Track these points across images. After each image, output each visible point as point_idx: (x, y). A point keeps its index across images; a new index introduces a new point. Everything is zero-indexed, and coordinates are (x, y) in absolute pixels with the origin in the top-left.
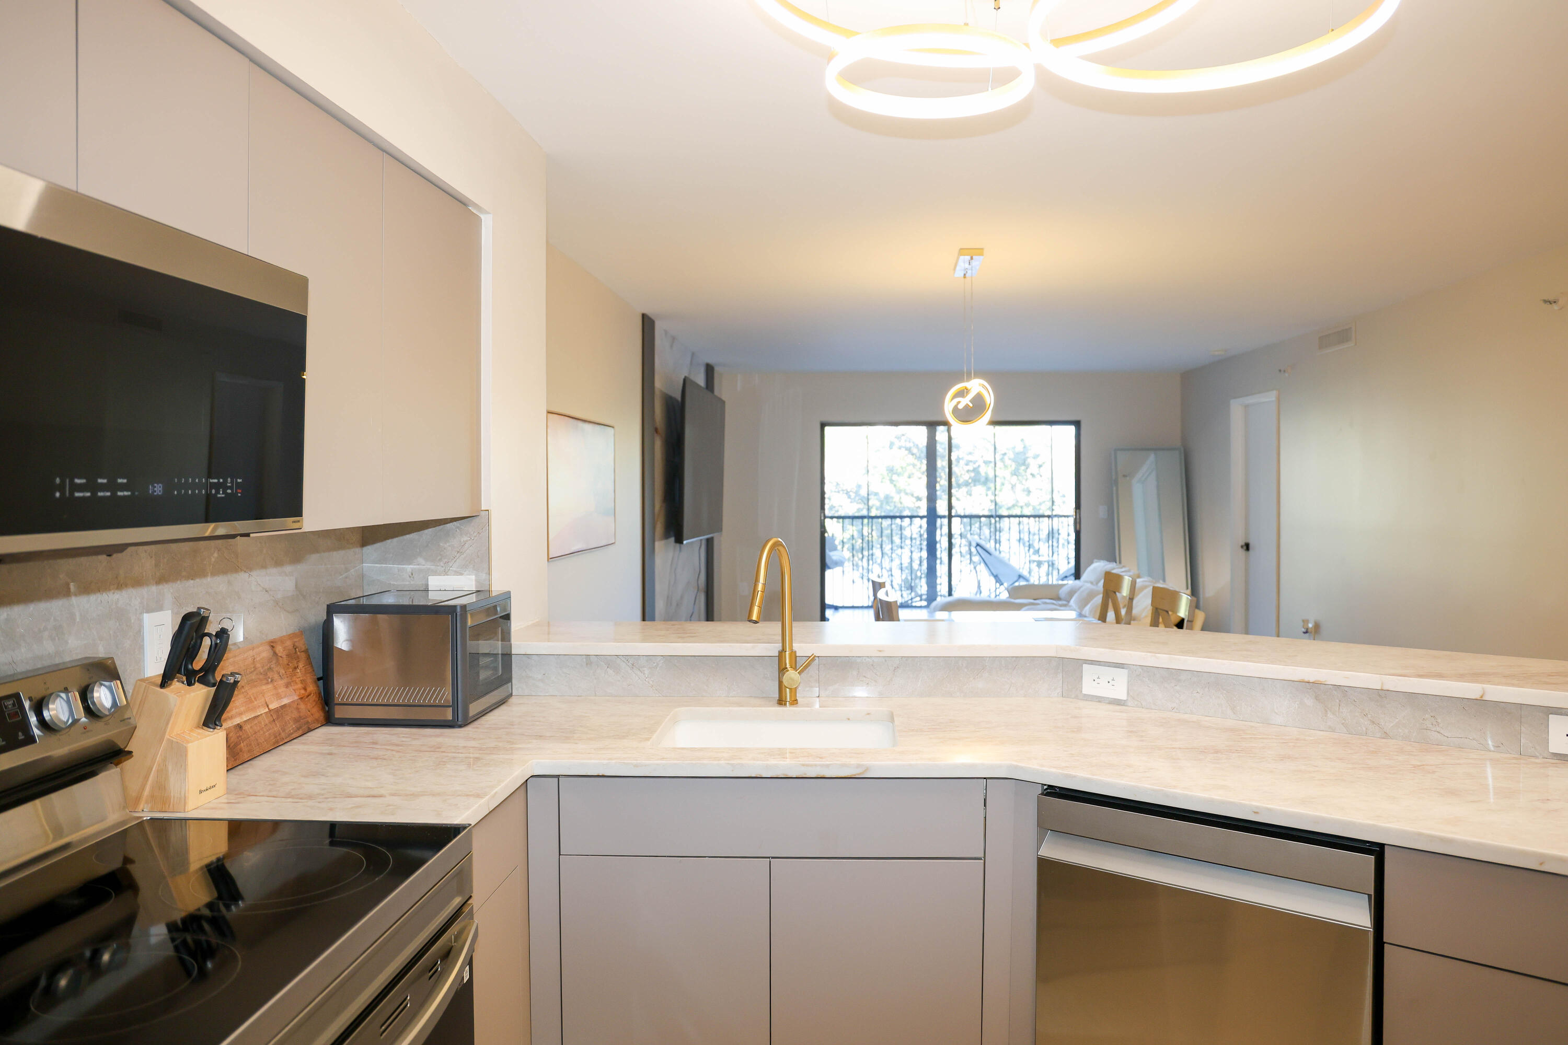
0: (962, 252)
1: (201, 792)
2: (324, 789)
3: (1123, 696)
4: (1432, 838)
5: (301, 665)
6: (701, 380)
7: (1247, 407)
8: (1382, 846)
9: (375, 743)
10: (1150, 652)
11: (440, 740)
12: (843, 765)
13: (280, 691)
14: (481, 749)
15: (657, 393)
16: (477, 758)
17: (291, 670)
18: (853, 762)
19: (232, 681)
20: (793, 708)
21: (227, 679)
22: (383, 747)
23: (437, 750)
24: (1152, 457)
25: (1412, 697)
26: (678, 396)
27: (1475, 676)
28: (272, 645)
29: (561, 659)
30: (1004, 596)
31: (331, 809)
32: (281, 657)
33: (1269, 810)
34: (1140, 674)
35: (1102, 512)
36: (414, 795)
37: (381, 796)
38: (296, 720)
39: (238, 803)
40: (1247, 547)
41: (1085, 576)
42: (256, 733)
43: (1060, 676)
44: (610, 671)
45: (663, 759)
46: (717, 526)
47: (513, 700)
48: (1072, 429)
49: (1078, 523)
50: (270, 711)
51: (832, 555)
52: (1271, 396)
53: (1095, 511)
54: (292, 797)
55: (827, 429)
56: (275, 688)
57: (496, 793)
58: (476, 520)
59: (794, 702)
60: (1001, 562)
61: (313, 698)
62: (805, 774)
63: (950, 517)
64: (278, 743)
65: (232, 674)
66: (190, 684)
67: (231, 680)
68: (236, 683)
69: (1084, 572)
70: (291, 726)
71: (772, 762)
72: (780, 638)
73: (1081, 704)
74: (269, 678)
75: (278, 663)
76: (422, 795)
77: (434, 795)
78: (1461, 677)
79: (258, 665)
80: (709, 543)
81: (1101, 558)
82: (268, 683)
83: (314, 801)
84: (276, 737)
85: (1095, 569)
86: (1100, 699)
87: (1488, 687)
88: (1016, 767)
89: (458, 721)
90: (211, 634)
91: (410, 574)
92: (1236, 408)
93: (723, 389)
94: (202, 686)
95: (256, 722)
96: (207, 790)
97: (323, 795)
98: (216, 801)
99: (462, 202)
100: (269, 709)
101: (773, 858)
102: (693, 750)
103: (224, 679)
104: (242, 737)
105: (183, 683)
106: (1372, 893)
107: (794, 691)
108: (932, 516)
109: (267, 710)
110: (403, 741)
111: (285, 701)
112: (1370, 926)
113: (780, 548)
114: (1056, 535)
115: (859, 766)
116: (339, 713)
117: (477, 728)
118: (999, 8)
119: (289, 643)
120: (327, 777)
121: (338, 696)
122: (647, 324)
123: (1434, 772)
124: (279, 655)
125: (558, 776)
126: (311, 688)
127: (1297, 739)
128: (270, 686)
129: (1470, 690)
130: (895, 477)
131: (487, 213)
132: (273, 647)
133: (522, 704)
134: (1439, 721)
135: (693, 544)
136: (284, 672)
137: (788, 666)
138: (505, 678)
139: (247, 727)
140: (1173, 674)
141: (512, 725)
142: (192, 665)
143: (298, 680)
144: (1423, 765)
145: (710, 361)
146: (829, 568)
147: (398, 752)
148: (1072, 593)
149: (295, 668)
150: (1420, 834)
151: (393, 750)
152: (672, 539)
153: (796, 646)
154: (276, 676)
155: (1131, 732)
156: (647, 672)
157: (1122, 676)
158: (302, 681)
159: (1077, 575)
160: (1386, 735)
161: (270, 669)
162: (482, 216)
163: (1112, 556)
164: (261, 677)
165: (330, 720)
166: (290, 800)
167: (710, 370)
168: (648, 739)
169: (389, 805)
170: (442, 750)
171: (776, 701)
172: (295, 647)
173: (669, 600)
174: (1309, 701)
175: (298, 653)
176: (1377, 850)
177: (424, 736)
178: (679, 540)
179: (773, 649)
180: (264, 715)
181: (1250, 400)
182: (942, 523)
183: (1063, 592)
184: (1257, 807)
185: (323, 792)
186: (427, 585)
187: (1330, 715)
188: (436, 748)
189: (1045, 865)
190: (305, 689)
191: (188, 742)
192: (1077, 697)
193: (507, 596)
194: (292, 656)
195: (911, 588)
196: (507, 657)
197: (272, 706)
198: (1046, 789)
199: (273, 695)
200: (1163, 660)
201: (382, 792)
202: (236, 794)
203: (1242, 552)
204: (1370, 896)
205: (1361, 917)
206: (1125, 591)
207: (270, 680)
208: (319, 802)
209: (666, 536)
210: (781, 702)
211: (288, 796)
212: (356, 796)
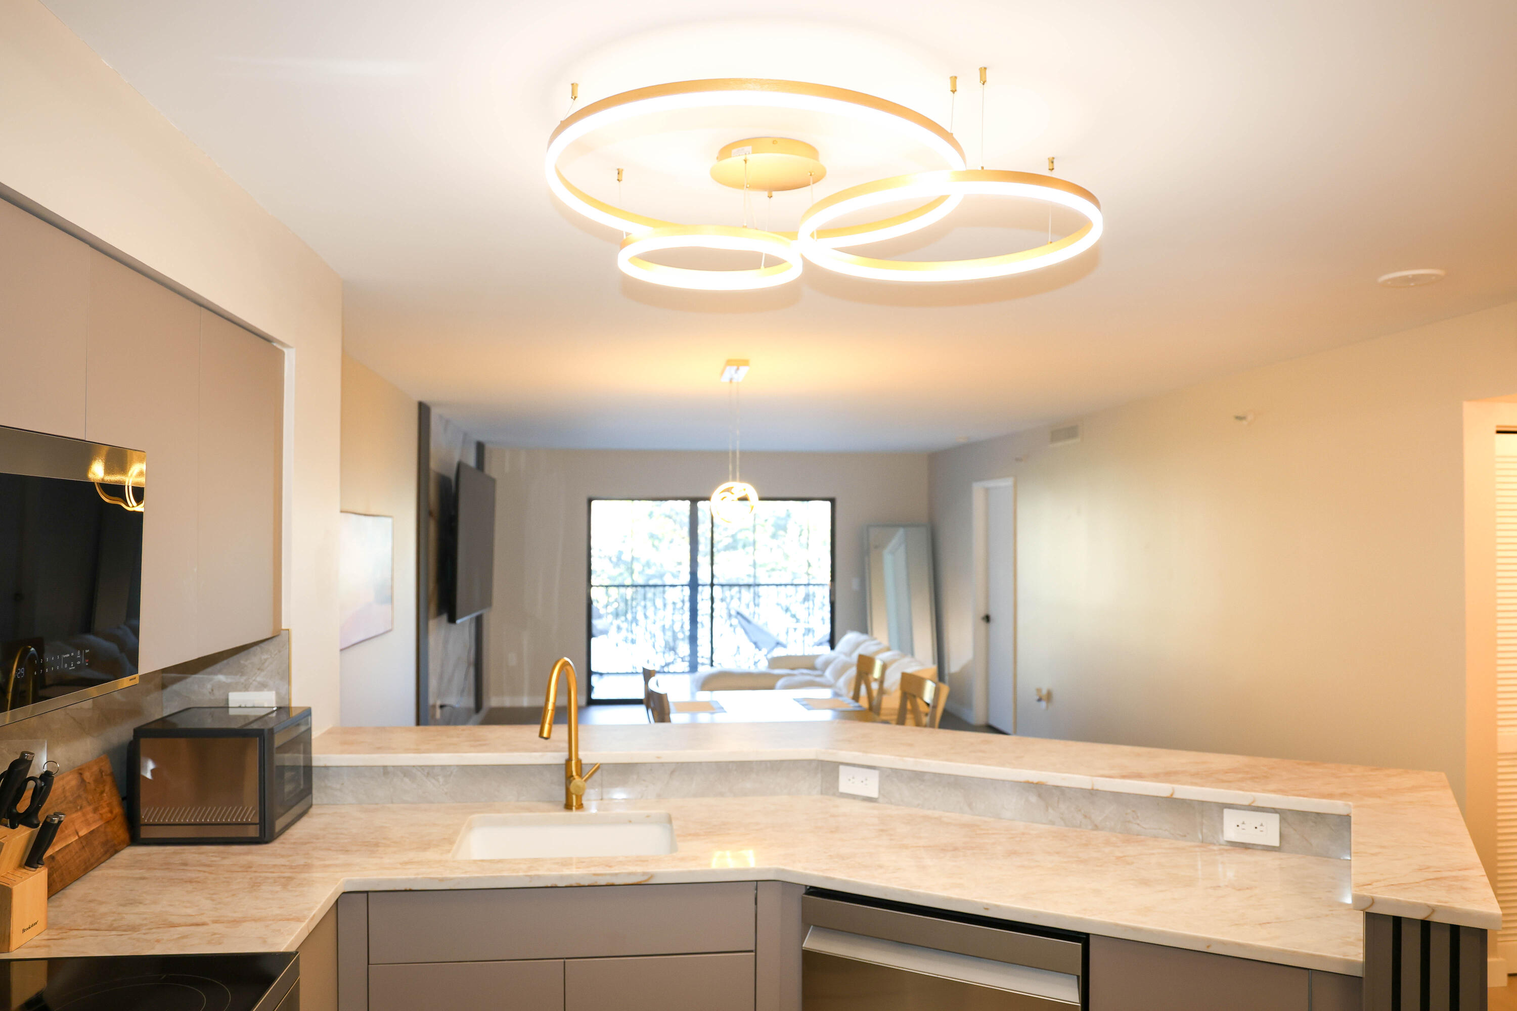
0: (729, 363)
1: (24, 931)
2: (146, 919)
3: (875, 795)
4: (1126, 928)
5: (107, 788)
6: (471, 461)
7: (987, 490)
8: (1088, 935)
9: (185, 864)
10: (898, 756)
11: (249, 858)
12: (630, 874)
13: (88, 817)
14: (291, 867)
15: (432, 476)
16: (289, 877)
17: (98, 795)
18: (639, 869)
19: (56, 822)
20: (579, 813)
21: (52, 820)
22: (195, 868)
23: (250, 870)
24: (901, 532)
25: (1117, 797)
26: (452, 476)
27: (1168, 775)
28: (80, 772)
29: (357, 771)
30: (763, 667)
31: (158, 941)
32: (89, 783)
33: (997, 906)
34: (889, 775)
35: (855, 584)
36: (236, 922)
37: (203, 924)
38: (105, 843)
39: (61, 939)
40: (987, 618)
41: (841, 645)
42: (67, 862)
43: (819, 776)
44: (406, 780)
45: (466, 872)
46: (486, 601)
47: (313, 810)
48: (828, 504)
49: (832, 593)
50: (80, 838)
51: (597, 623)
52: (1007, 483)
53: (849, 584)
54: (114, 929)
55: (594, 503)
56: (84, 815)
57: (314, 915)
58: (278, 639)
59: (580, 806)
60: (760, 630)
61: (120, 819)
62: (596, 882)
63: (712, 585)
64: (88, 867)
65: (56, 815)
66: (13, 827)
67: (56, 820)
68: (60, 822)
69: (839, 640)
70: (100, 850)
71: (566, 872)
72: (566, 745)
73: (839, 801)
74: (78, 805)
75: (86, 790)
76: (245, 921)
77: (255, 920)
78: (1156, 777)
79: (68, 794)
80: (479, 621)
81: (854, 629)
82: (77, 811)
83: (138, 933)
84: (85, 863)
85: (848, 639)
86: (854, 797)
87: (1176, 786)
88: (783, 871)
89: (265, 836)
90: (36, 777)
91: (210, 690)
92: (978, 489)
93: (492, 468)
94: (25, 827)
95: (67, 850)
96: (29, 928)
97: (146, 925)
98: (37, 938)
99: (267, 339)
100: (79, 836)
101: (567, 958)
102: (491, 861)
103: (48, 820)
104: (55, 868)
105: (6, 826)
106: (1080, 974)
107: (579, 798)
108: (694, 585)
109: (77, 838)
110: (212, 861)
111: (93, 827)
112: (1078, 1002)
113: (568, 667)
114: (811, 597)
115: (644, 874)
116: (145, 833)
117: (283, 843)
118: (771, 197)
119: (95, 769)
120: (146, 904)
121: (144, 817)
122: (424, 410)
123: (1132, 863)
124: (87, 781)
125: (367, 892)
126: (117, 810)
127: (1023, 834)
128: (79, 813)
129: (1161, 789)
130: (656, 543)
131: (288, 346)
132: (81, 774)
133: (323, 814)
134: (1139, 815)
135: (465, 621)
136: (91, 798)
137: (574, 773)
138: (307, 791)
139: (59, 858)
140: (918, 776)
141: (318, 839)
142: (16, 809)
143: (104, 804)
144: (1125, 856)
145: (481, 439)
146: (594, 637)
147: (211, 873)
148: (827, 664)
149: (102, 792)
150: (1117, 925)
151: (204, 872)
152: (445, 617)
153: (582, 754)
154: (85, 803)
155: (882, 830)
156: (441, 779)
157: (874, 776)
158: (109, 805)
159: (832, 643)
160: (1096, 828)
161: (79, 796)
162: (285, 350)
163: (864, 627)
164: (71, 805)
165: (135, 839)
166: (114, 933)
167: (480, 448)
168: (449, 851)
169: (215, 934)
170: (253, 869)
171: (562, 806)
172: (101, 772)
173: (441, 677)
174: (1033, 799)
175: (105, 777)
176: (1083, 939)
177: (233, 854)
178: (452, 619)
179: (559, 758)
180: (74, 843)
181: (991, 484)
182: (704, 594)
183: (819, 662)
184: (987, 904)
185: (145, 922)
186: (227, 700)
187: (1050, 810)
188: (248, 868)
189: (810, 959)
190: (111, 812)
191: (14, 885)
192: (834, 794)
193: (307, 713)
194: (99, 780)
195: (673, 649)
196: (308, 770)
197: (82, 833)
198: (808, 889)
199: (82, 821)
200: (909, 763)
201: (204, 919)
202: (57, 929)
203: (982, 624)
204: (1078, 977)
205: (1069, 994)
206: (876, 674)
207: (79, 808)
208: (144, 934)
209: (439, 613)
210: (568, 806)
211: (111, 928)
212: (179, 925)
